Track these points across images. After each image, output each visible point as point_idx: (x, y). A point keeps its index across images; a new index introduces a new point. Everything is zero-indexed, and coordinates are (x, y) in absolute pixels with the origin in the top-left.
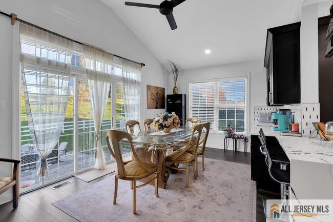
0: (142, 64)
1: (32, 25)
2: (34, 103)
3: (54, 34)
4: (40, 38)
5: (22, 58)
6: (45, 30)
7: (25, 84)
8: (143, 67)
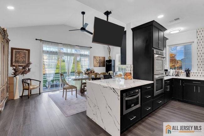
0: (90, 47)
1: (46, 41)
2: (47, 65)
3: (53, 42)
4: (48, 44)
5: (43, 51)
6: (50, 42)
7: (44, 59)
8: (91, 48)
